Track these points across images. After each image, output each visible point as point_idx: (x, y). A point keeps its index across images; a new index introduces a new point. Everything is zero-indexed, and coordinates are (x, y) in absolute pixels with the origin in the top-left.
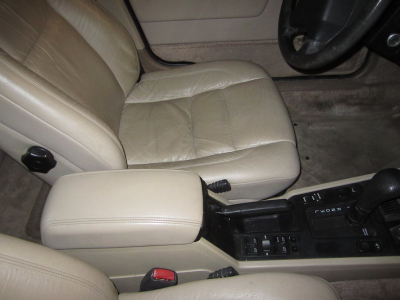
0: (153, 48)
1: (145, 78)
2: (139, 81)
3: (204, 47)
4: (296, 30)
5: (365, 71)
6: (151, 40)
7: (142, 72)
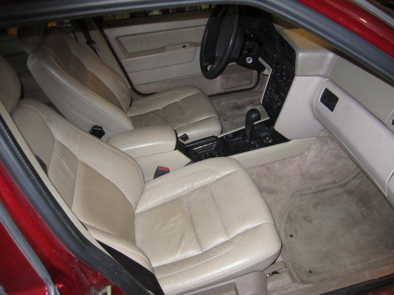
0: (135, 87)
1: (134, 103)
2: (131, 105)
3: (165, 83)
4: (208, 63)
5: (260, 84)
6: (135, 82)
7: (132, 101)
